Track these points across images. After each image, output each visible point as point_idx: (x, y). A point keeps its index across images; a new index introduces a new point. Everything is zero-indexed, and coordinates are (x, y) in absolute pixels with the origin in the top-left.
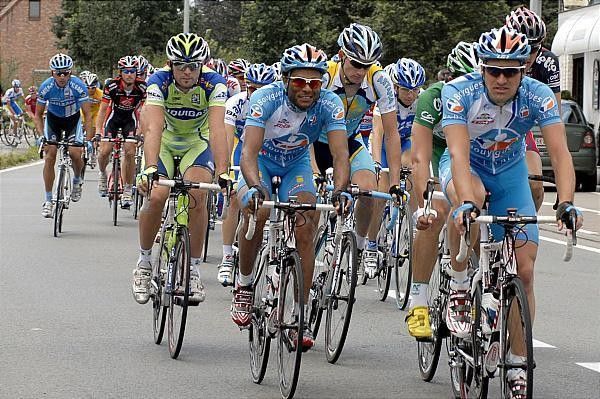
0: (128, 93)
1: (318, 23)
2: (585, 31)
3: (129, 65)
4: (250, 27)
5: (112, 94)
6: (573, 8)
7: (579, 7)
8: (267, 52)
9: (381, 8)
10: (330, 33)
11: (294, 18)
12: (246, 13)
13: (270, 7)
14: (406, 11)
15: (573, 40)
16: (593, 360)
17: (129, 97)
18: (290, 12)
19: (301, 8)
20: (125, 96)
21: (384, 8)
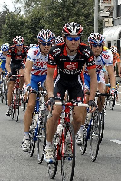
0: (72, 57)
1: (26, 32)
2: (111, 34)
3: (74, 32)
4: (5, 33)
5: (57, 59)
6: (108, 27)
7: (110, 27)
8: (10, 41)
9: (47, 26)
10: (30, 34)
11: (19, 30)
12: (4, 28)
13: (11, 26)
14: (55, 28)
15: (108, 37)
16: (114, 139)
17: (73, 62)
18: (18, 28)
19: (21, 27)
20: (69, 60)
21: (48, 27)
